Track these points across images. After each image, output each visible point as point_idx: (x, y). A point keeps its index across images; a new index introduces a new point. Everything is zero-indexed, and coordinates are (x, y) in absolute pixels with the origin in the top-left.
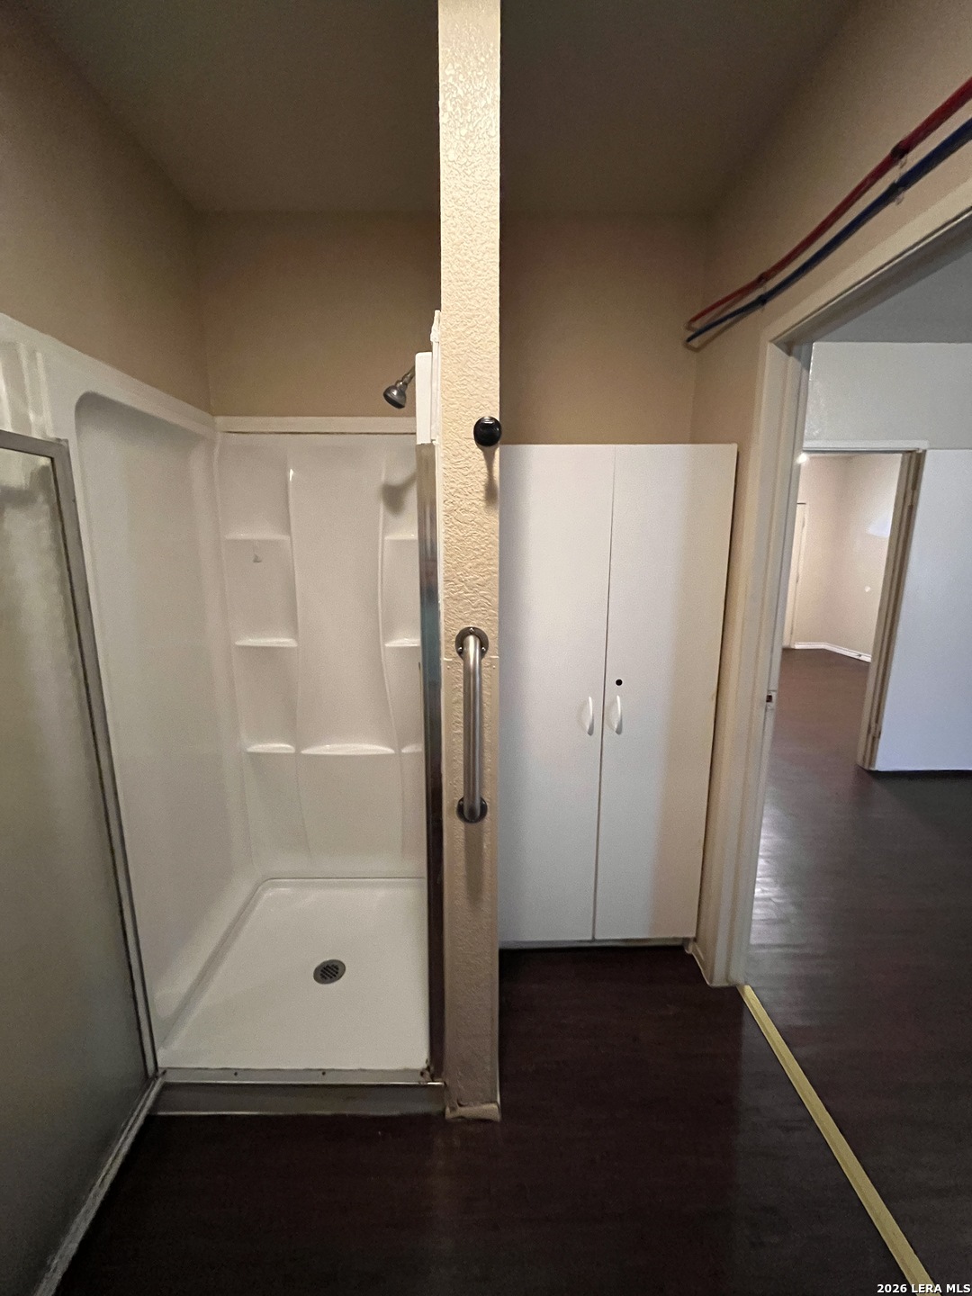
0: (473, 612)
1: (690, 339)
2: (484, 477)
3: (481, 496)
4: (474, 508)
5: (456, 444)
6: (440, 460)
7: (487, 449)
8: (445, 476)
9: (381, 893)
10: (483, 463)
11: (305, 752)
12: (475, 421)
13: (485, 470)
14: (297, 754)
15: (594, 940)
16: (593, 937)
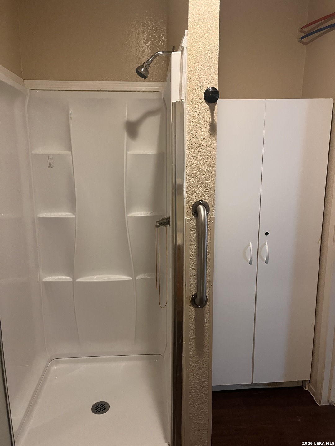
0: (202, 192)
1: (302, 38)
2: (209, 119)
3: (208, 129)
4: (203, 136)
5: (194, 102)
6: (186, 110)
7: (211, 104)
8: (188, 119)
9: (123, 364)
10: (209, 112)
11: (78, 280)
12: (205, 90)
13: (210, 116)
14: (73, 282)
15: (252, 384)
16: (252, 382)
